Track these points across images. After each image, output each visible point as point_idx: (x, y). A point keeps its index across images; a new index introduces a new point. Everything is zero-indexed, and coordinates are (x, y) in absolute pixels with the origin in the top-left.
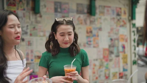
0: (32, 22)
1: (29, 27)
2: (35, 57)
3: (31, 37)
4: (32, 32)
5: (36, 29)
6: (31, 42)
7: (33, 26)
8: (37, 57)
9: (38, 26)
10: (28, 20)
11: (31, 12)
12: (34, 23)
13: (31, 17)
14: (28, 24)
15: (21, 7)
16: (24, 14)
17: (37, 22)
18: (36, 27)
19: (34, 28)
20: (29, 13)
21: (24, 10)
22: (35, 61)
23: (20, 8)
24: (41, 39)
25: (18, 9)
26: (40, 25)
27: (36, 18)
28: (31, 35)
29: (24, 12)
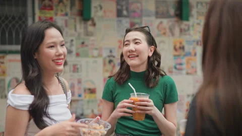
0: (79, 35)
1: (74, 42)
2: (85, 90)
3: (78, 59)
4: (80, 51)
5: (87, 46)
6: (79, 66)
7: (81, 41)
8: (87, 91)
9: (90, 40)
10: (73, 31)
11: (78, 18)
12: (82, 36)
13: (78, 26)
14: (73, 38)
15: (62, 11)
16: (66, 21)
17: (88, 34)
18: (86, 43)
19: (83, 43)
20: (75, 19)
21: (66, 15)
22: (85, 97)
23: (59, 13)
24: (95, 62)
25: (56, 14)
26: (92, 38)
27: (86, 28)
28: (78, 55)
29: (66, 18)
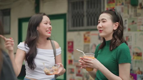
0: (130, 16)
2: (133, 54)
3: (130, 32)
4: (131, 27)
5: (136, 23)
6: (130, 37)
7: (132, 20)
8: (135, 54)
9: (138, 20)
10: (127, 14)
12: (133, 17)
13: (130, 10)
14: (127, 19)
15: (120, 2)
16: (122, 9)
17: (137, 15)
18: (135, 21)
19: (133, 22)
20: (128, 6)
21: (123, 4)
22: (134, 58)
23: (118, 4)
25: (116, 5)
26: (140, 18)
27: (136, 11)
28: (129, 30)
29: (123, 6)
